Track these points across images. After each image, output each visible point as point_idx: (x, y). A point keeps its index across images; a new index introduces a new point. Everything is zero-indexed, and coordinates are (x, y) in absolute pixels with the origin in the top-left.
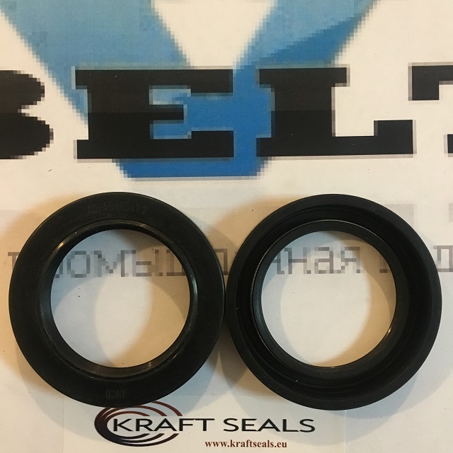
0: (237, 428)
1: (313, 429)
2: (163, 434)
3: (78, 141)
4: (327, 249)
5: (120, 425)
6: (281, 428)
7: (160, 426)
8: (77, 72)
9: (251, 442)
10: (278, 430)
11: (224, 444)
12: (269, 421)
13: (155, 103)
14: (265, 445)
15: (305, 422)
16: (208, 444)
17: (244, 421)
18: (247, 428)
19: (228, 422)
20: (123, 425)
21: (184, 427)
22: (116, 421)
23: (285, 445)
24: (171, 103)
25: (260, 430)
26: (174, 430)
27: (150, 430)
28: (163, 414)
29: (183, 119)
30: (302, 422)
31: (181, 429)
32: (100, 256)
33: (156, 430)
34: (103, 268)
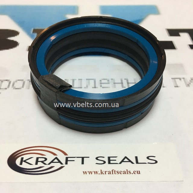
0: (105, 162)
1: (156, 162)
2: (53, 167)
3: (29, 46)
5: (25, 161)
6: (134, 161)
7: (52, 162)
8: (34, 29)
9: (115, 171)
10: (132, 163)
11: (96, 173)
12: (126, 157)
14: (125, 173)
15: (150, 158)
16: (85, 173)
17: (109, 158)
18: (111, 162)
19: (98, 158)
20: (27, 161)
21: (68, 162)
22: (22, 158)
23: (139, 173)
25: (120, 163)
26: (62, 164)
27: (45, 164)
28: (55, 154)
30: (148, 158)
31: (66, 163)
32: (30, 81)
33: (49, 164)
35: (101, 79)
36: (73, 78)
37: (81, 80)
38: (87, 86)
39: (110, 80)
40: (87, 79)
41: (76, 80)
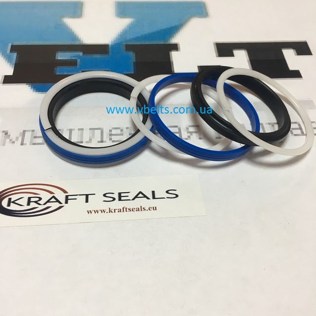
3: (5, 76)
4: (176, 127)
8: (12, 46)
13: (59, 58)
24: (70, 58)
29: (77, 65)
32: (6, 134)
34: (8, 140)
35: (111, 129)
36: (71, 128)
37: (82, 129)
38: (90, 140)
39: (125, 130)
40: (90, 129)
41: (74, 130)
